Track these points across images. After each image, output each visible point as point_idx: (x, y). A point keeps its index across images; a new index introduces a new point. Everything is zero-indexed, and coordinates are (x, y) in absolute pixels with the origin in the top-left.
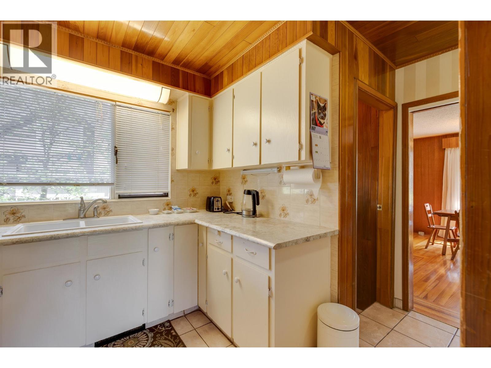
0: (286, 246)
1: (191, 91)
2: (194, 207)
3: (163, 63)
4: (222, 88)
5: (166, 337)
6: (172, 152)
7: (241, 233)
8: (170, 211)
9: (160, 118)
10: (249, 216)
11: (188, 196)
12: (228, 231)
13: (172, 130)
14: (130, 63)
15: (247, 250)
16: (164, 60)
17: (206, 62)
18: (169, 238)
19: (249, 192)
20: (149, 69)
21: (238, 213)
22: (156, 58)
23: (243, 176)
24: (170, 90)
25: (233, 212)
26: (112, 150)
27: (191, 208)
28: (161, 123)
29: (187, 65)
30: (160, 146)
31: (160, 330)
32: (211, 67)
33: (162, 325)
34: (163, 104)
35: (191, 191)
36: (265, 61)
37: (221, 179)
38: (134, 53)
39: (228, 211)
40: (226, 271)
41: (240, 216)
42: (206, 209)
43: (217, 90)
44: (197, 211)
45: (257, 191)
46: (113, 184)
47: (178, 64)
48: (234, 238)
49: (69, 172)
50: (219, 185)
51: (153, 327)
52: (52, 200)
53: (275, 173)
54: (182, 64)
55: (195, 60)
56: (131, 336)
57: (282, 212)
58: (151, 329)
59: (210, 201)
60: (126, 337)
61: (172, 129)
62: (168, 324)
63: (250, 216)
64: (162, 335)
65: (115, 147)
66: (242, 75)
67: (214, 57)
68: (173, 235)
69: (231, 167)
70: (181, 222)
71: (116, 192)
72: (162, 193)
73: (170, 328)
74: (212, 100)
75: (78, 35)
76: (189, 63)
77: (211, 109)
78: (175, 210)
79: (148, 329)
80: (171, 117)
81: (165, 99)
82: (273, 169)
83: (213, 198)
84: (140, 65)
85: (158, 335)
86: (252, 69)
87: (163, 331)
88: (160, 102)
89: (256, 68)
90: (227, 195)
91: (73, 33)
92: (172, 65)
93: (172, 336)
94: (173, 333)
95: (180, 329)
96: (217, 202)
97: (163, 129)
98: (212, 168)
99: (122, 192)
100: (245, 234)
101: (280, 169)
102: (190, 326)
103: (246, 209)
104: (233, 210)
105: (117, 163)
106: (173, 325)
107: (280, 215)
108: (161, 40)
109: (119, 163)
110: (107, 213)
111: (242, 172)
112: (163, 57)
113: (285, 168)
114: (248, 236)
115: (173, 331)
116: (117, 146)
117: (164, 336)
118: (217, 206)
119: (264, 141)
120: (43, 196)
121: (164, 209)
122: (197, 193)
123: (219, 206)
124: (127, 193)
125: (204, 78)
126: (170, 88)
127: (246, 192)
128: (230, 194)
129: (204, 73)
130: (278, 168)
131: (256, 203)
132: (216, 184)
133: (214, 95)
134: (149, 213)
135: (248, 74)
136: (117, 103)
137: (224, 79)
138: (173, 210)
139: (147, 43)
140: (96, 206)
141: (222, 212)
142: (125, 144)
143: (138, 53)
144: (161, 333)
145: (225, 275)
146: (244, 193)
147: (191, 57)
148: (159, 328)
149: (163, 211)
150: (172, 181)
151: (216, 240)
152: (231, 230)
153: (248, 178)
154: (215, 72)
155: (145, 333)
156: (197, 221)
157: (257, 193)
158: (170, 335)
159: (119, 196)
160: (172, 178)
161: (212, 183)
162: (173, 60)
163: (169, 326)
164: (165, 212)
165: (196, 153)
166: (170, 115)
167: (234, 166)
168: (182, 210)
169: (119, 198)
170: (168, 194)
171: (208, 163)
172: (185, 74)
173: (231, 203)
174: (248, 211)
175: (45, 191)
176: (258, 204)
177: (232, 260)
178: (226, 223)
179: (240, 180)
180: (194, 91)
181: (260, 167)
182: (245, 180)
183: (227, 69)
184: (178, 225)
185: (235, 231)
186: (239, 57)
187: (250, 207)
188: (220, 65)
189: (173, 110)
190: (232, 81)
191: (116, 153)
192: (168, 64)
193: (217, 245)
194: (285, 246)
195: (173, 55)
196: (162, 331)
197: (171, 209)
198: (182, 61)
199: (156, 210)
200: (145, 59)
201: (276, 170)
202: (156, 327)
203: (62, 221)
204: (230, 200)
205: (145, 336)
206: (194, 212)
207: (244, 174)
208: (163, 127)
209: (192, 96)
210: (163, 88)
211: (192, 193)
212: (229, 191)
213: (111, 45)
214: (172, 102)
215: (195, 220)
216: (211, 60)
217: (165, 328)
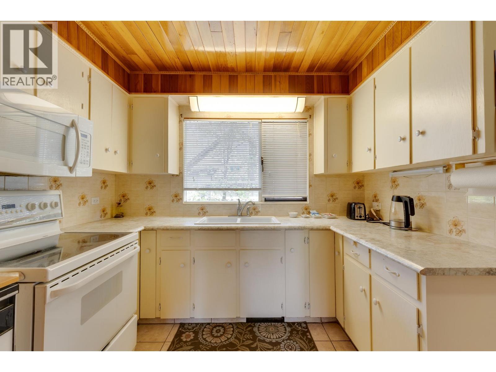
0: (444, 274)
1: (326, 93)
2: (333, 214)
3: (299, 74)
4: (361, 81)
5: (302, 337)
6: (309, 158)
7: (378, 246)
8: (308, 215)
9: (297, 127)
10: (400, 228)
11: (327, 202)
12: (363, 242)
13: (309, 136)
14: (270, 84)
15: (387, 269)
16: (299, 71)
17: (340, 59)
18: (304, 241)
19: (399, 199)
20: (285, 84)
21: (384, 223)
22: (292, 71)
23: (393, 178)
24: (305, 98)
25: (381, 221)
26: (259, 160)
27: (330, 214)
28: (299, 131)
29: (322, 68)
30: (298, 153)
31: (297, 328)
32: (347, 62)
33: (299, 324)
34: (300, 112)
35: (330, 196)
36: (414, 31)
37: (365, 184)
38: (272, 74)
39: (374, 220)
40: (363, 288)
41: (387, 227)
42: (347, 216)
43: (355, 85)
44: (336, 217)
45: (410, 197)
46: (260, 189)
47: (312, 71)
48: (372, 252)
49: (238, 179)
50: (364, 190)
51: (291, 323)
52: (229, 201)
53: (440, 173)
54: (316, 69)
55: (328, 61)
56: (272, 324)
57: (452, 227)
58: (290, 324)
59: (351, 208)
60: (268, 323)
61: (310, 134)
62: (304, 325)
63: (402, 229)
64: (298, 333)
65: (262, 158)
66: (385, 58)
67: (349, 49)
68: (308, 239)
69: (373, 168)
70: (315, 227)
71: (263, 195)
72: (301, 198)
73: (307, 330)
74: (351, 97)
75: (234, 74)
76: (323, 66)
77: (349, 107)
78: (313, 214)
79: (286, 322)
80: (308, 123)
81: (301, 108)
82: (437, 169)
83: (354, 204)
84: (278, 83)
85: (295, 332)
86: (396, 48)
87: (300, 330)
88: (296, 111)
89: (402, 45)
90: (373, 201)
91: (231, 74)
92: (306, 73)
93: (307, 338)
94: (308, 335)
95: (316, 334)
96: (359, 209)
97: (300, 137)
98: (352, 172)
99: (267, 196)
100: (383, 248)
101: (447, 168)
102: (326, 336)
103: (395, 219)
104: (380, 219)
105: (263, 171)
106: (310, 328)
107: (451, 231)
108: (293, 54)
109: (265, 171)
110: (257, 213)
111: (392, 175)
112: (297, 69)
113: (454, 167)
114: (386, 251)
115: (308, 334)
116: (263, 157)
117: (299, 335)
118: (359, 213)
119: (415, 133)
120: (224, 198)
121: (303, 213)
122: (337, 198)
123: (362, 214)
124: (271, 197)
125: (341, 76)
126: (305, 96)
127: (395, 199)
128: (377, 201)
129: (340, 71)
130: (444, 167)
131: (410, 213)
132: (359, 188)
133: (353, 91)
134: (289, 216)
135: (391, 56)
136: (263, 120)
137: (363, 70)
138: (311, 214)
139: (282, 61)
140: (248, 207)
141: (366, 221)
142: (268, 154)
143: (276, 73)
144: (298, 331)
145: (362, 291)
146: (392, 200)
147: (324, 59)
148: (296, 326)
149: (301, 215)
150: (310, 186)
151: (353, 251)
152: (367, 241)
153: (399, 181)
154: (353, 66)
155: (283, 325)
156: (332, 228)
157: (411, 200)
158: (305, 337)
159: (265, 199)
160: (310, 183)
161: (355, 187)
162: (307, 68)
163: (305, 327)
164: (304, 215)
165: (333, 156)
166: (307, 122)
167: (377, 168)
168: (320, 215)
169: (265, 201)
170: (306, 198)
171: (347, 166)
172: (320, 78)
173: (377, 212)
174: (399, 222)
175: (225, 194)
176: (413, 214)
177: (370, 276)
178: (364, 234)
179: (389, 184)
180: (330, 92)
181: (411, 167)
182: (396, 183)
183: (367, 58)
184: (312, 229)
185: (372, 243)
186: (380, 39)
187: (402, 217)
188: (357, 57)
189: (310, 116)
190: (373, 70)
191: (262, 162)
192: (302, 74)
193: (353, 256)
194: (442, 273)
195: (306, 64)
196: (298, 329)
197: (310, 214)
198: (316, 66)
199: (295, 214)
200: (282, 76)
201: (441, 170)
202: (294, 323)
203: (227, 217)
204: (377, 207)
205: (284, 328)
206: (332, 217)
207: (393, 176)
208: (301, 134)
209: (328, 98)
210: (299, 98)
211: (330, 198)
212: (375, 197)
213: (256, 73)
214: (309, 109)
215: (330, 226)
216: (346, 54)
217: (301, 328)
